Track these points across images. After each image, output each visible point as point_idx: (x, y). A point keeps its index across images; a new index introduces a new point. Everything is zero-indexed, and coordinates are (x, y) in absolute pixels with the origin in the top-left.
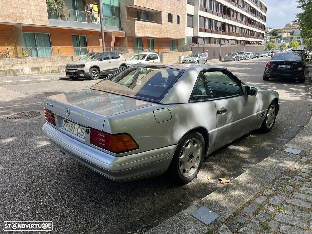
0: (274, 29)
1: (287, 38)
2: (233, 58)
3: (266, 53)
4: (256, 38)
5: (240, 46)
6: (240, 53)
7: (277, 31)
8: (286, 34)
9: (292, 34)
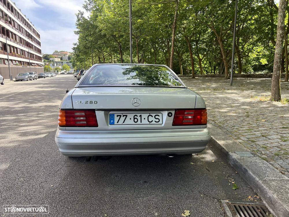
0: (45, 54)
1: (59, 62)
2: (26, 77)
3: (49, 74)
4: (36, 61)
5: (24, 67)
6: (31, 74)
7: (48, 56)
8: (57, 59)
9: (61, 59)
